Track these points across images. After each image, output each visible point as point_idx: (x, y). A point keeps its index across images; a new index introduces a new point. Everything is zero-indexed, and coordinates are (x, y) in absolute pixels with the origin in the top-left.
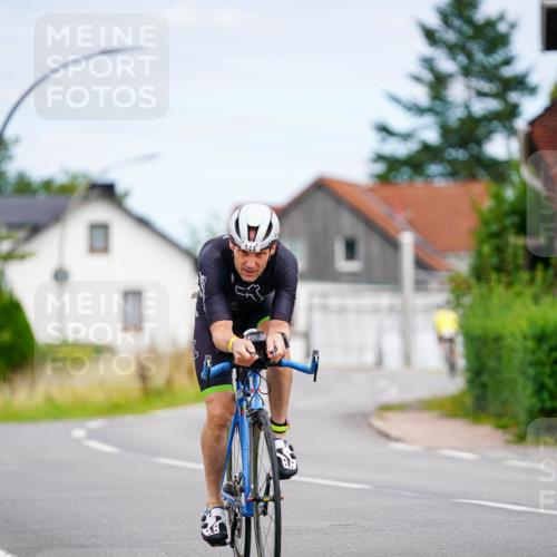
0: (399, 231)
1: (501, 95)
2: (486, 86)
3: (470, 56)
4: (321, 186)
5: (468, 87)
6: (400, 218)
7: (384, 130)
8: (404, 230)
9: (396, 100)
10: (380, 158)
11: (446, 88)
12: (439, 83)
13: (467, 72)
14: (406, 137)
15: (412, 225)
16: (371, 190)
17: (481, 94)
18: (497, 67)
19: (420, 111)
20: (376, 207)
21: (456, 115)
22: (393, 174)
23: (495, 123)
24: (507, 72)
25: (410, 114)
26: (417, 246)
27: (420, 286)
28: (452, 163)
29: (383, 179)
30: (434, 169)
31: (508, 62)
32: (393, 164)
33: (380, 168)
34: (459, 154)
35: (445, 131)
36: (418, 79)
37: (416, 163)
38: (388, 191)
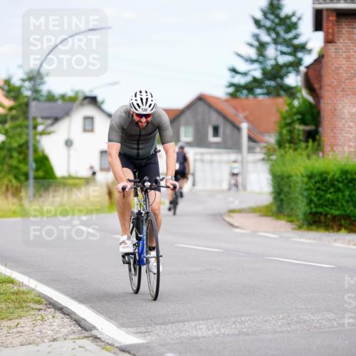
0: (240, 123)
1: (293, 54)
2: (285, 49)
3: (278, 34)
4: (201, 99)
5: (276, 50)
6: (241, 116)
7: (234, 71)
8: (243, 122)
9: (239, 55)
10: (232, 85)
11: (265, 50)
12: (262, 47)
13: (275, 42)
14: (245, 74)
15: (247, 119)
16: (226, 101)
17: (283, 53)
18: (291, 39)
19: (253, 61)
20: (229, 110)
21: (270, 63)
22: (238, 94)
23: (290, 69)
24: (296, 42)
25: (248, 63)
26: (249, 130)
27: (251, 150)
28: (268, 87)
29: (233, 96)
30: (258, 91)
31: (296, 37)
32: (238, 88)
33: (231, 90)
34: (272, 83)
35: (265, 72)
36: (251, 45)
37: (250, 88)
38: (235, 102)
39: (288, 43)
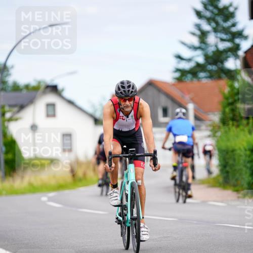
0: (187, 104)
1: (231, 40)
2: (224, 36)
3: (217, 23)
4: (151, 84)
5: (217, 37)
6: (187, 97)
7: (179, 57)
8: (190, 103)
9: (183, 43)
10: (178, 70)
11: (206, 38)
12: (203, 35)
13: (215, 30)
14: (189, 60)
15: (193, 100)
16: (174, 85)
17: (222, 40)
18: (229, 28)
19: (195, 48)
20: (176, 93)
21: (211, 50)
22: (183, 78)
23: (229, 53)
24: (234, 29)
25: (191, 50)
26: (195, 110)
28: (210, 71)
29: (179, 80)
30: (202, 75)
31: (234, 25)
32: (183, 73)
33: (177, 75)
34: (214, 68)
35: (207, 57)
36: (194, 34)
37: (193, 73)
38: (181, 85)
39: (226, 31)
